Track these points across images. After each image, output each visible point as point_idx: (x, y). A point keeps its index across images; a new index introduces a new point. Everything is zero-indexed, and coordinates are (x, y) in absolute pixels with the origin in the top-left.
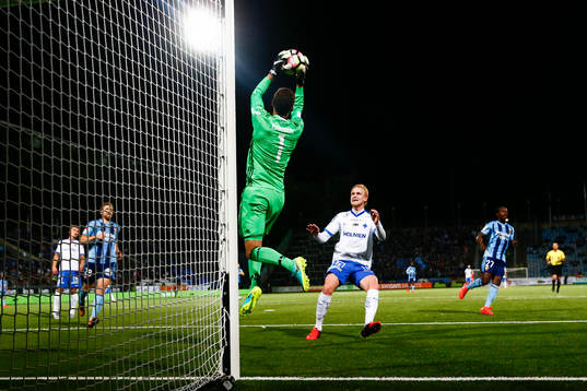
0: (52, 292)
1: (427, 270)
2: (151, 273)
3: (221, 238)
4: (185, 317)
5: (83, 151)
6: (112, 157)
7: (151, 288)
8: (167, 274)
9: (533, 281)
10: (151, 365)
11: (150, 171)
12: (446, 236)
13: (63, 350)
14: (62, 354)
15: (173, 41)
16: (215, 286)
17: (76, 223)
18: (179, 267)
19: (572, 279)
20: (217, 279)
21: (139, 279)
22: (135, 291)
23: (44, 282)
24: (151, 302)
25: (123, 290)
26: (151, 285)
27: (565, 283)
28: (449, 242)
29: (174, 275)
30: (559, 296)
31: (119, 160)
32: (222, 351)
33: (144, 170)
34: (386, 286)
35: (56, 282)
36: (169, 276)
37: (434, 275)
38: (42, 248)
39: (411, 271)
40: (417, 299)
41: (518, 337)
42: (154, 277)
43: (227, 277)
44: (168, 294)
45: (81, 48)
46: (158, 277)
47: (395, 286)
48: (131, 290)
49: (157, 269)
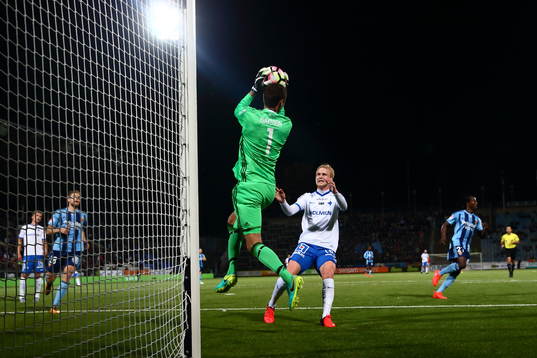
0: (18, 276)
1: (383, 255)
2: (114, 258)
3: (183, 223)
4: (147, 301)
5: (48, 138)
6: (77, 145)
7: (115, 272)
8: (129, 259)
9: (487, 266)
10: (115, 347)
11: (114, 158)
12: (402, 222)
13: (28, 333)
14: (27, 337)
15: (136, 32)
16: (177, 271)
17: (41, 209)
18: (141, 252)
19: (525, 264)
20: (179, 263)
21: (102, 264)
22: (99, 275)
23: (10, 266)
24: (115, 286)
25: (88, 274)
26: (114, 269)
27: (519, 267)
28: (405, 228)
29: (137, 260)
30: (512, 280)
31: (83, 148)
32: (183, 334)
33: (108, 157)
34: (344, 270)
35: (21, 266)
36: (132, 261)
37: (391, 260)
38: (8, 233)
39: (368, 255)
40: (375, 283)
41: (473, 321)
42: (117, 261)
43: (189, 261)
44: (131, 278)
45: (46, 38)
46: (121, 261)
47: (352, 270)
48: (95, 275)
49: (120, 254)
